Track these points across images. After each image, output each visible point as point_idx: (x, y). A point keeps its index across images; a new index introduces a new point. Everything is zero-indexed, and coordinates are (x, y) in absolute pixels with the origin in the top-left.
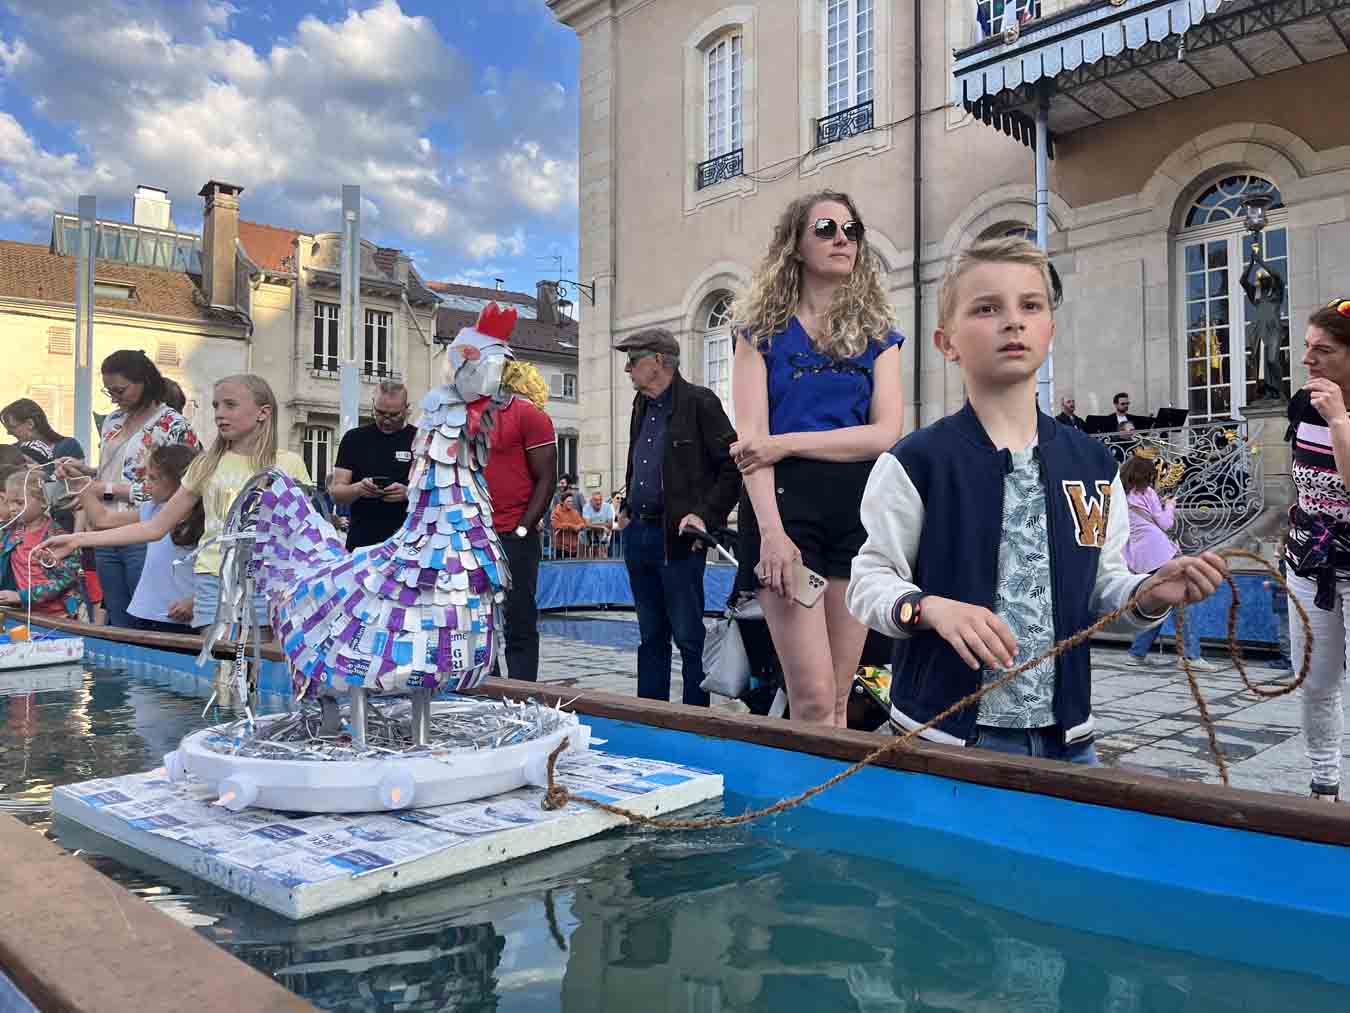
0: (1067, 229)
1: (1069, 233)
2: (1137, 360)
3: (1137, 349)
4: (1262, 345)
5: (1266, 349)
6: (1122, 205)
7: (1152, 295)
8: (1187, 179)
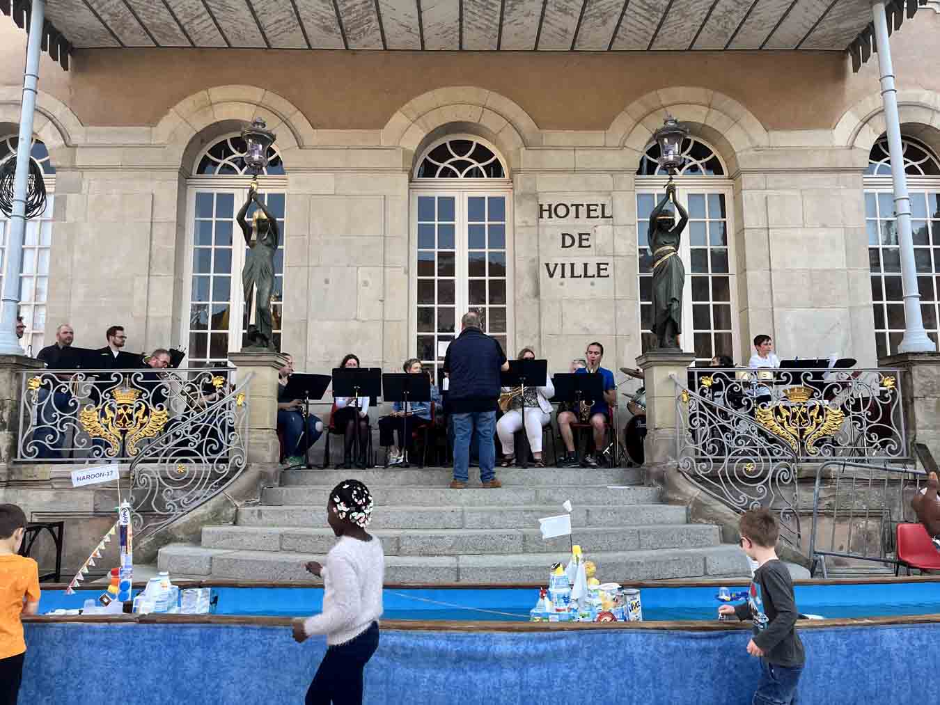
0: (75, 146)
1: (77, 150)
2: (140, 295)
3: (140, 284)
4: (255, 289)
5: (259, 293)
6: (136, 135)
7: (159, 231)
8: (200, 127)
